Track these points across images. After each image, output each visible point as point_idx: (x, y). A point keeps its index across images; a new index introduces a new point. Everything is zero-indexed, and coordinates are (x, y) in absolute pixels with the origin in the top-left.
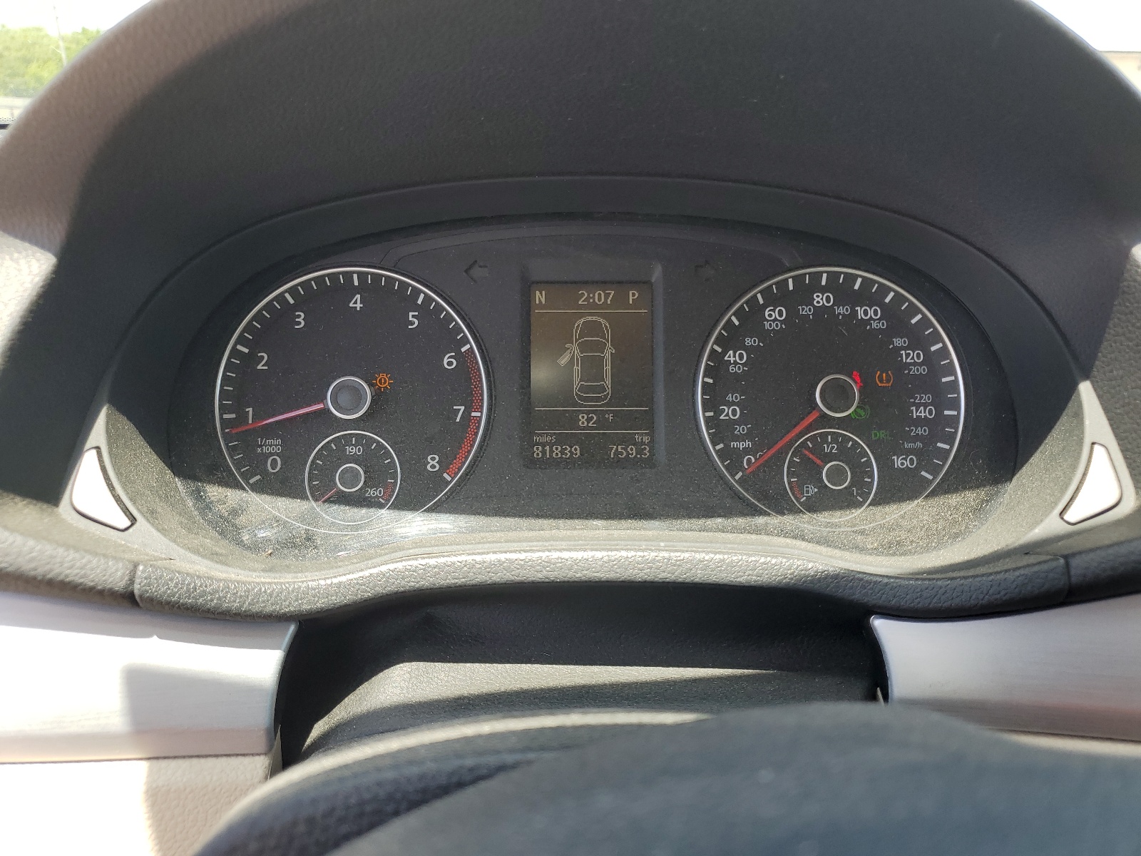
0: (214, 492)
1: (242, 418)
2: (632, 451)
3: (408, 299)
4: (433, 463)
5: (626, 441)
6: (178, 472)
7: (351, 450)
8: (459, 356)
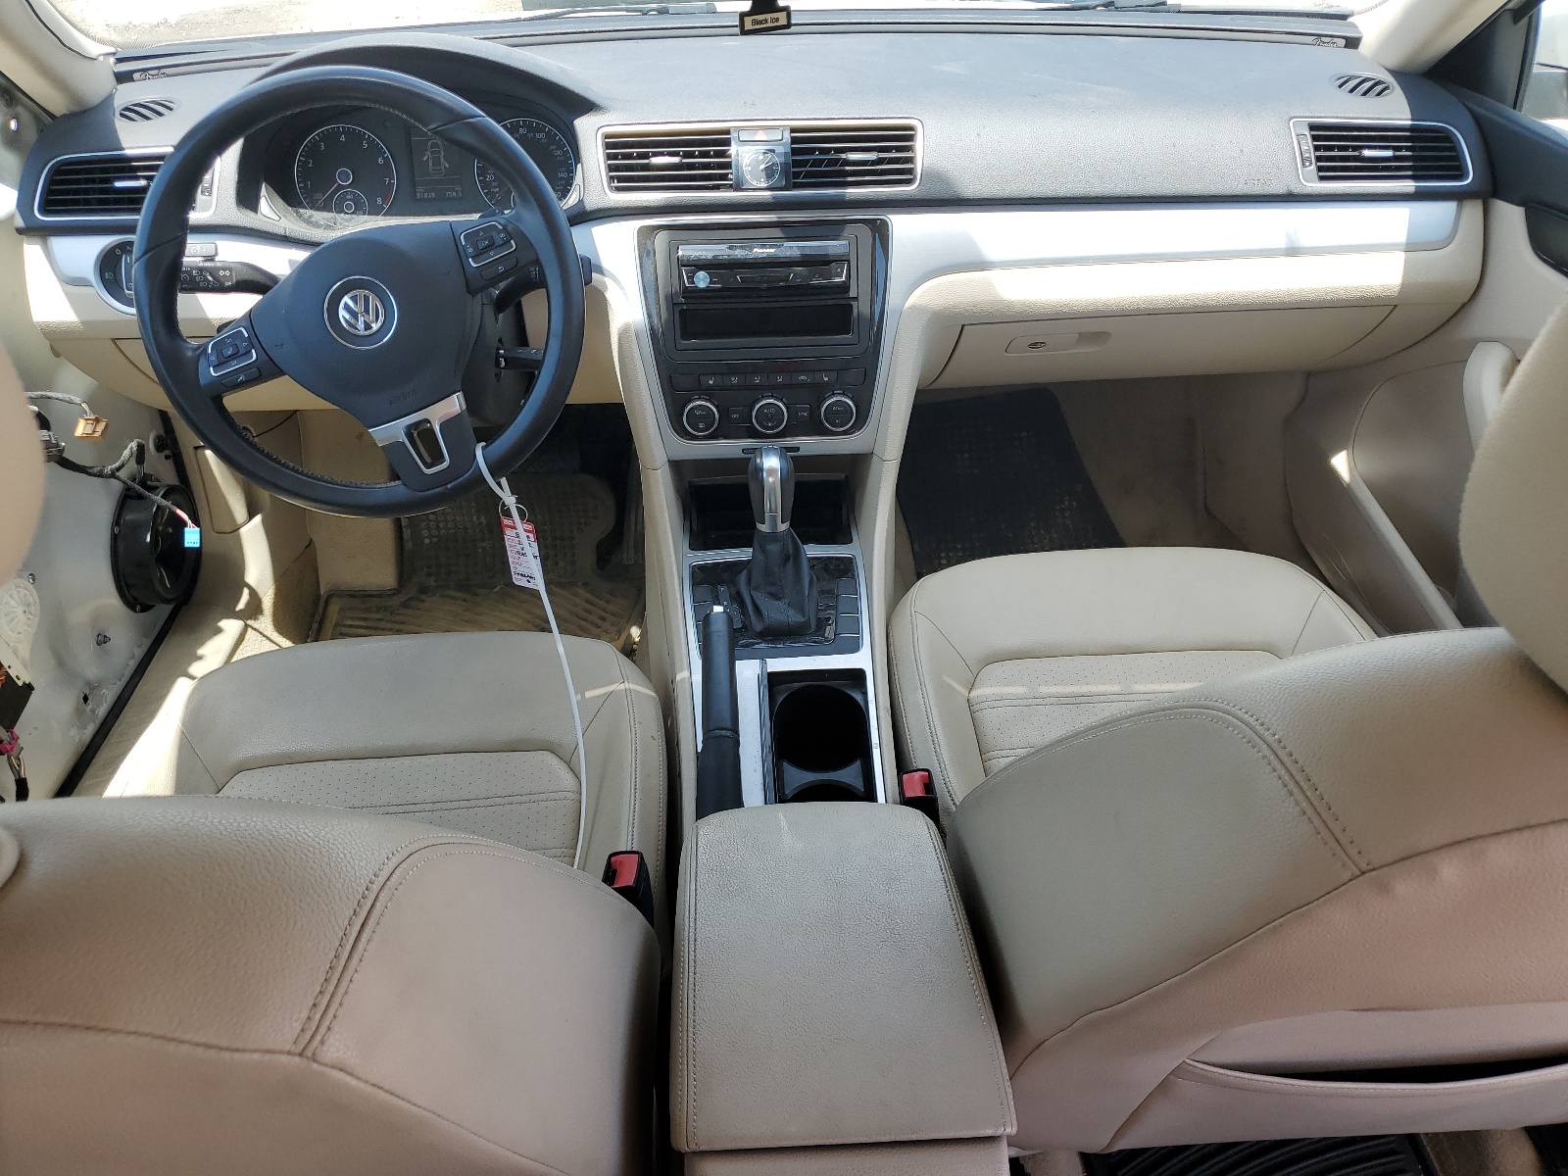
0: (301, 211)
1: (306, 185)
2: (454, 194)
3: (362, 136)
4: (379, 201)
5: (453, 190)
6: (289, 205)
7: (348, 197)
8: (384, 158)
